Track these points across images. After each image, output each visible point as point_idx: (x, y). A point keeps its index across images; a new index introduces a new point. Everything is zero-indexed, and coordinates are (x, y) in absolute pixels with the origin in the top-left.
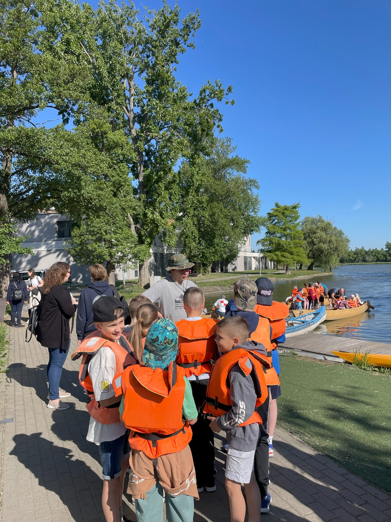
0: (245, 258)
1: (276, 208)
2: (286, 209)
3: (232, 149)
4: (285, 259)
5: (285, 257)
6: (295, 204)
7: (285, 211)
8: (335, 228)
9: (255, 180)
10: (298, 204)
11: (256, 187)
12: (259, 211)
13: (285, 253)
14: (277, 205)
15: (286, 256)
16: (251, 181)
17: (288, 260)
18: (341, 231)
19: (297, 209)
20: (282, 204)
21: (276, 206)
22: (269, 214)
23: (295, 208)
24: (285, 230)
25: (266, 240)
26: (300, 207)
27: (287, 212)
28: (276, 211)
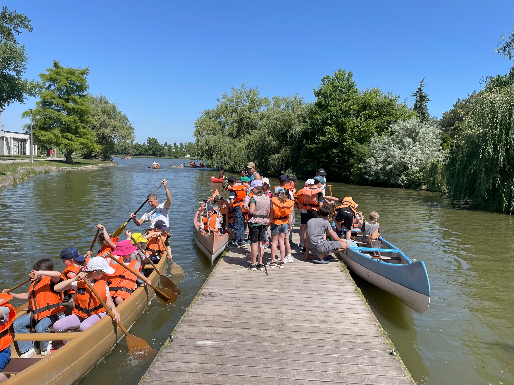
1: (55, 69)
2: (72, 73)
4: (68, 141)
6: (82, 69)
7: (69, 76)
8: (120, 113)
9: (24, 16)
10: (87, 69)
11: (26, 26)
12: (24, 71)
13: (68, 134)
14: (56, 65)
17: (72, 143)
18: (125, 116)
19: (85, 76)
21: (55, 66)
23: (83, 74)
24: (67, 101)
25: (39, 112)
26: (88, 73)
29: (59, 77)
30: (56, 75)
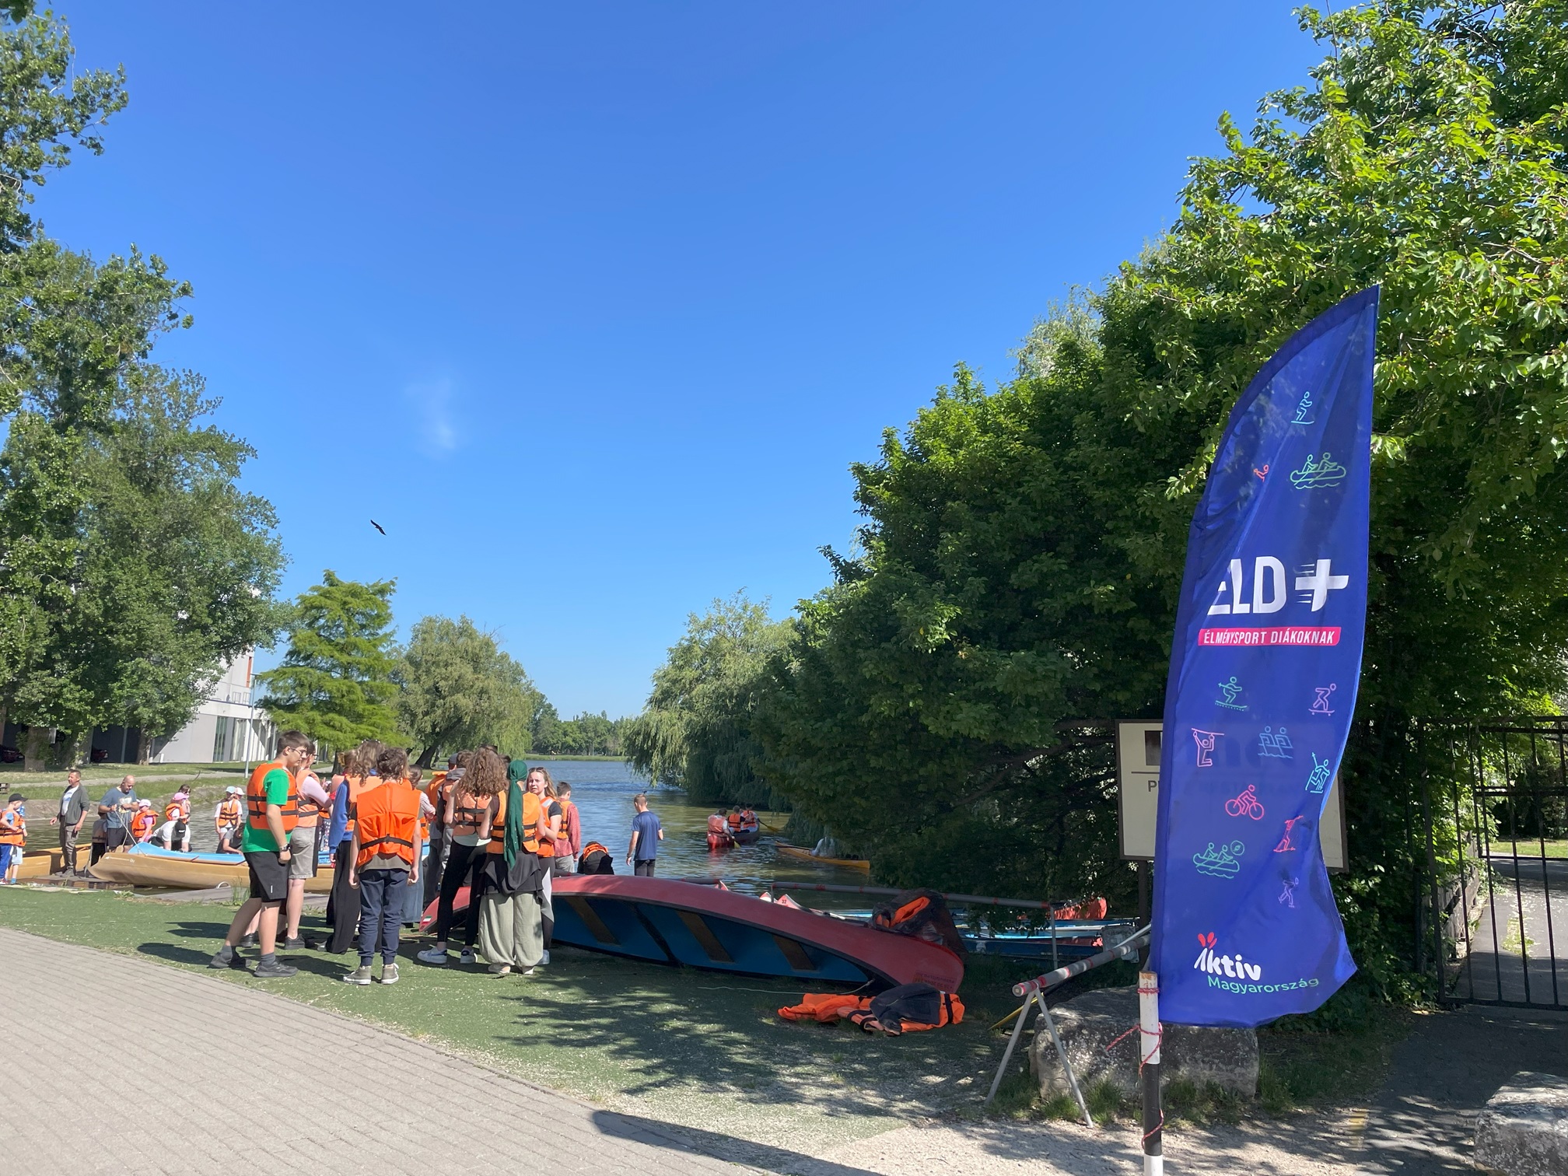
0: (222, 721)
1: (326, 586)
2: (355, 593)
3: (205, 406)
5: (333, 727)
6: (382, 582)
7: (349, 599)
8: (503, 657)
9: (265, 500)
10: (392, 583)
11: (268, 519)
12: (277, 587)
14: (330, 579)
15: (337, 724)
16: (255, 502)
19: (388, 597)
20: (345, 578)
21: (327, 580)
22: (303, 599)
23: (382, 592)
24: (344, 649)
25: (285, 673)
26: (394, 591)
27: (355, 604)
28: (326, 595)
29: (329, 602)
30: (322, 598)
